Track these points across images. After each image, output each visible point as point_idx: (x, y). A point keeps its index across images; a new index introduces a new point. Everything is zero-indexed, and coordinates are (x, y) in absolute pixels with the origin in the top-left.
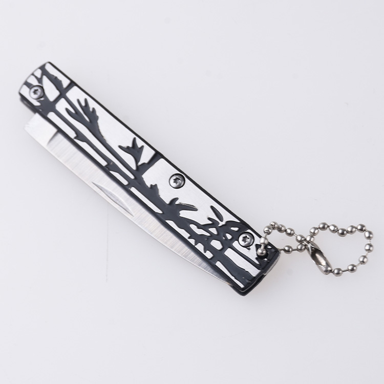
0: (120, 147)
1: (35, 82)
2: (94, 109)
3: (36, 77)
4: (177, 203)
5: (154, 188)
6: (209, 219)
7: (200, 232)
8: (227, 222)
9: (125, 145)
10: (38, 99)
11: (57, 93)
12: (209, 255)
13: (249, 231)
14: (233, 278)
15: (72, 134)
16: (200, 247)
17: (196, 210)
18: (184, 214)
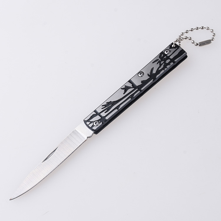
0: (124, 94)
1: (92, 124)
2: (106, 103)
3: (89, 124)
4: (150, 74)
5: (142, 82)
6: (157, 64)
7: (162, 66)
8: (159, 58)
9: (124, 92)
10: (99, 123)
11: (98, 116)
12: (172, 64)
13: (164, 51)
14: (182, 56)
15: (116, 110)
16: (168, 67)
17: (153, 68)
18: (154, 72)
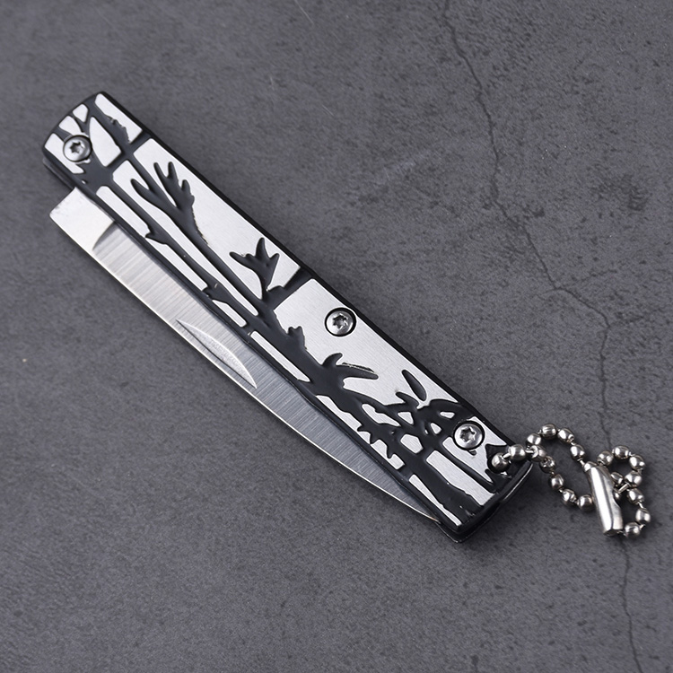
0: (232, 255)
1: (74, 130)
2: (184, 182)
3: (77, 120)
4: (339, 363)
5: (295, 334)
6: (399, 395)
7: (381, 418)
8: (432, 401)
9: (242, 252)
10: (79, 162)
11: (116, 151)
12: (396, 462)
13: (474, 419)
14: (440, 507)
15: (142, 229)
16: (380, 447)
17: (375, 377)
18: (351, 384)
